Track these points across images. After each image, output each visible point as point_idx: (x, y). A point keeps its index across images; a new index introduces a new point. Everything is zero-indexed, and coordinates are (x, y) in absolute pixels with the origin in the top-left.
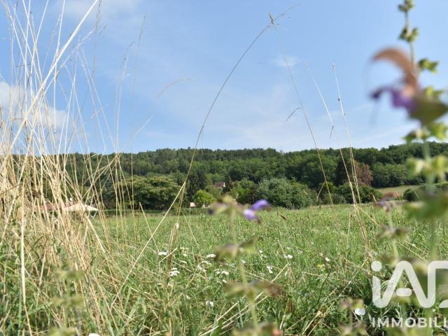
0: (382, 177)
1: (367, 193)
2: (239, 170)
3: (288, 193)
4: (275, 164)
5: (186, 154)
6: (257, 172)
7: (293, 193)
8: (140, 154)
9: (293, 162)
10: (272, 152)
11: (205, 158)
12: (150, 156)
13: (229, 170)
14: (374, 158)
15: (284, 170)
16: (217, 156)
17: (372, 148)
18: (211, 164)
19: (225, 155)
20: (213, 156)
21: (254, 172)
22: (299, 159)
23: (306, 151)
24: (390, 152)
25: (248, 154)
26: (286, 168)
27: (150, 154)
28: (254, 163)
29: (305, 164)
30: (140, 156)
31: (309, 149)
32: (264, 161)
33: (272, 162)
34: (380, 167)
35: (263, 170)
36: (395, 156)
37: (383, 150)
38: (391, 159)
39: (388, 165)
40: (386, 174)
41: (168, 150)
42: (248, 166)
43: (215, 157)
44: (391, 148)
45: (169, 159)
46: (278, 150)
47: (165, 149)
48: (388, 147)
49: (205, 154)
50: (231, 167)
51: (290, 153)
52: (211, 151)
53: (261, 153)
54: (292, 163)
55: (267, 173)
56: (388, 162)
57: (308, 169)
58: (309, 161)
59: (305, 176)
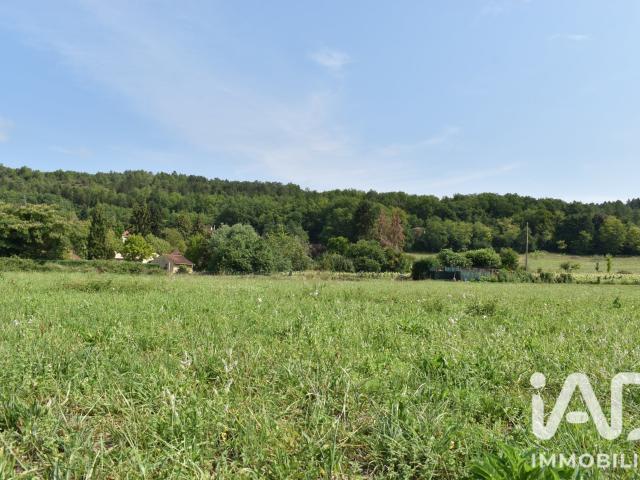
0: (436, 236)
1: (390, 258)
2: (237, 210)
3: (247, 247)
4: (288, 206)
5: (167, 181)
6: (262, 216)
7: (257, 249)
8: (99, 175)
9: (315, 204)
10: (293, 189)
11: (194, 189)
12: (112, 180)
13: (222, 209)
14: (431, 210)
15: (300, 215)
16: (213, 188)
17: (431, 197)
18: (198, 199)
19: (224, 188)
20: (206, 188)
21: (258, 215)
22: (325, 202)
23: (337, 192)
24: (454, 204)
25: (258, 188)
26: (303, 213)
27: (112, 177)
28: (260, 202)
29: (330, 210)
30: (99, 178)
31: (342, 189)
32: (276, 200)
33: (285, 203)
34: (436, 223)
35: (271, 214)
36: (460, 209)
37: (446, 200)
38: (454, 213)
39: (448, 222)
40: (443, 234)
41: (142, 172)
42: (250, 205)
43: (210, 190)
44: (457, 198)
45: (140, 187)
46: (303, 188)
47: (138, 171)
48: (452, 197)
49: (195, 183)
50: (226, 206)
51: (315, 192)
52: (204, 180)
53: (277, 190)
54: (314, 207)
55: (275, 218)
56: (450, 217)
57: (334, 217)
58: (337, 206)
59: (329, 228)
